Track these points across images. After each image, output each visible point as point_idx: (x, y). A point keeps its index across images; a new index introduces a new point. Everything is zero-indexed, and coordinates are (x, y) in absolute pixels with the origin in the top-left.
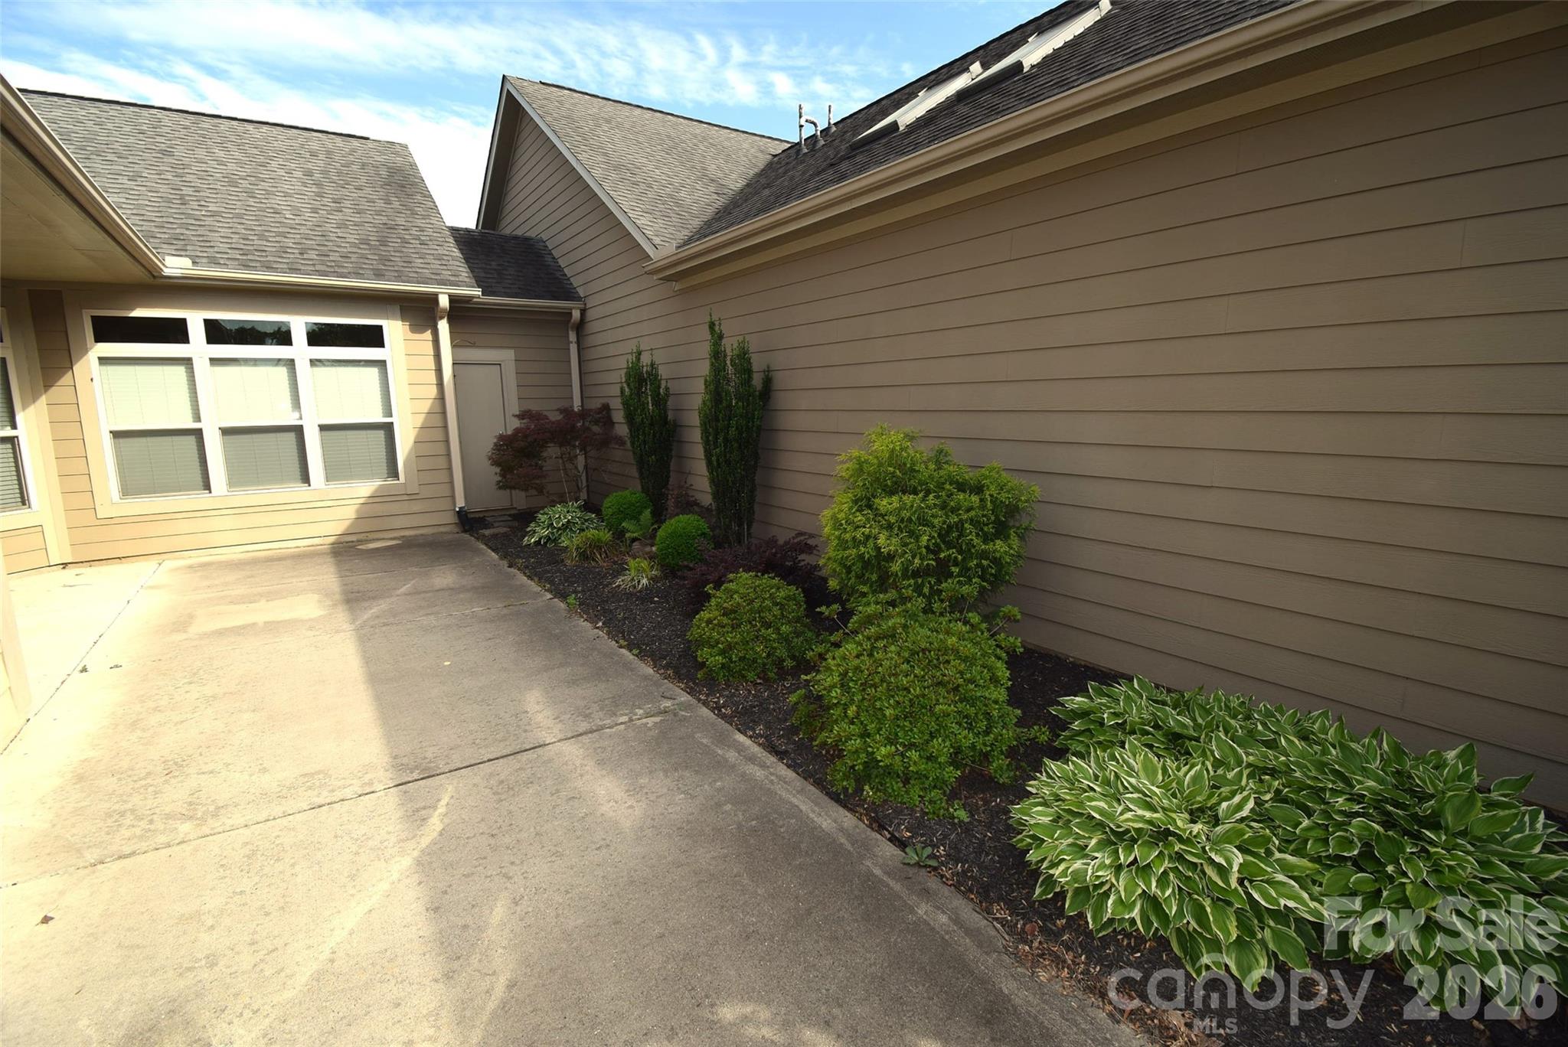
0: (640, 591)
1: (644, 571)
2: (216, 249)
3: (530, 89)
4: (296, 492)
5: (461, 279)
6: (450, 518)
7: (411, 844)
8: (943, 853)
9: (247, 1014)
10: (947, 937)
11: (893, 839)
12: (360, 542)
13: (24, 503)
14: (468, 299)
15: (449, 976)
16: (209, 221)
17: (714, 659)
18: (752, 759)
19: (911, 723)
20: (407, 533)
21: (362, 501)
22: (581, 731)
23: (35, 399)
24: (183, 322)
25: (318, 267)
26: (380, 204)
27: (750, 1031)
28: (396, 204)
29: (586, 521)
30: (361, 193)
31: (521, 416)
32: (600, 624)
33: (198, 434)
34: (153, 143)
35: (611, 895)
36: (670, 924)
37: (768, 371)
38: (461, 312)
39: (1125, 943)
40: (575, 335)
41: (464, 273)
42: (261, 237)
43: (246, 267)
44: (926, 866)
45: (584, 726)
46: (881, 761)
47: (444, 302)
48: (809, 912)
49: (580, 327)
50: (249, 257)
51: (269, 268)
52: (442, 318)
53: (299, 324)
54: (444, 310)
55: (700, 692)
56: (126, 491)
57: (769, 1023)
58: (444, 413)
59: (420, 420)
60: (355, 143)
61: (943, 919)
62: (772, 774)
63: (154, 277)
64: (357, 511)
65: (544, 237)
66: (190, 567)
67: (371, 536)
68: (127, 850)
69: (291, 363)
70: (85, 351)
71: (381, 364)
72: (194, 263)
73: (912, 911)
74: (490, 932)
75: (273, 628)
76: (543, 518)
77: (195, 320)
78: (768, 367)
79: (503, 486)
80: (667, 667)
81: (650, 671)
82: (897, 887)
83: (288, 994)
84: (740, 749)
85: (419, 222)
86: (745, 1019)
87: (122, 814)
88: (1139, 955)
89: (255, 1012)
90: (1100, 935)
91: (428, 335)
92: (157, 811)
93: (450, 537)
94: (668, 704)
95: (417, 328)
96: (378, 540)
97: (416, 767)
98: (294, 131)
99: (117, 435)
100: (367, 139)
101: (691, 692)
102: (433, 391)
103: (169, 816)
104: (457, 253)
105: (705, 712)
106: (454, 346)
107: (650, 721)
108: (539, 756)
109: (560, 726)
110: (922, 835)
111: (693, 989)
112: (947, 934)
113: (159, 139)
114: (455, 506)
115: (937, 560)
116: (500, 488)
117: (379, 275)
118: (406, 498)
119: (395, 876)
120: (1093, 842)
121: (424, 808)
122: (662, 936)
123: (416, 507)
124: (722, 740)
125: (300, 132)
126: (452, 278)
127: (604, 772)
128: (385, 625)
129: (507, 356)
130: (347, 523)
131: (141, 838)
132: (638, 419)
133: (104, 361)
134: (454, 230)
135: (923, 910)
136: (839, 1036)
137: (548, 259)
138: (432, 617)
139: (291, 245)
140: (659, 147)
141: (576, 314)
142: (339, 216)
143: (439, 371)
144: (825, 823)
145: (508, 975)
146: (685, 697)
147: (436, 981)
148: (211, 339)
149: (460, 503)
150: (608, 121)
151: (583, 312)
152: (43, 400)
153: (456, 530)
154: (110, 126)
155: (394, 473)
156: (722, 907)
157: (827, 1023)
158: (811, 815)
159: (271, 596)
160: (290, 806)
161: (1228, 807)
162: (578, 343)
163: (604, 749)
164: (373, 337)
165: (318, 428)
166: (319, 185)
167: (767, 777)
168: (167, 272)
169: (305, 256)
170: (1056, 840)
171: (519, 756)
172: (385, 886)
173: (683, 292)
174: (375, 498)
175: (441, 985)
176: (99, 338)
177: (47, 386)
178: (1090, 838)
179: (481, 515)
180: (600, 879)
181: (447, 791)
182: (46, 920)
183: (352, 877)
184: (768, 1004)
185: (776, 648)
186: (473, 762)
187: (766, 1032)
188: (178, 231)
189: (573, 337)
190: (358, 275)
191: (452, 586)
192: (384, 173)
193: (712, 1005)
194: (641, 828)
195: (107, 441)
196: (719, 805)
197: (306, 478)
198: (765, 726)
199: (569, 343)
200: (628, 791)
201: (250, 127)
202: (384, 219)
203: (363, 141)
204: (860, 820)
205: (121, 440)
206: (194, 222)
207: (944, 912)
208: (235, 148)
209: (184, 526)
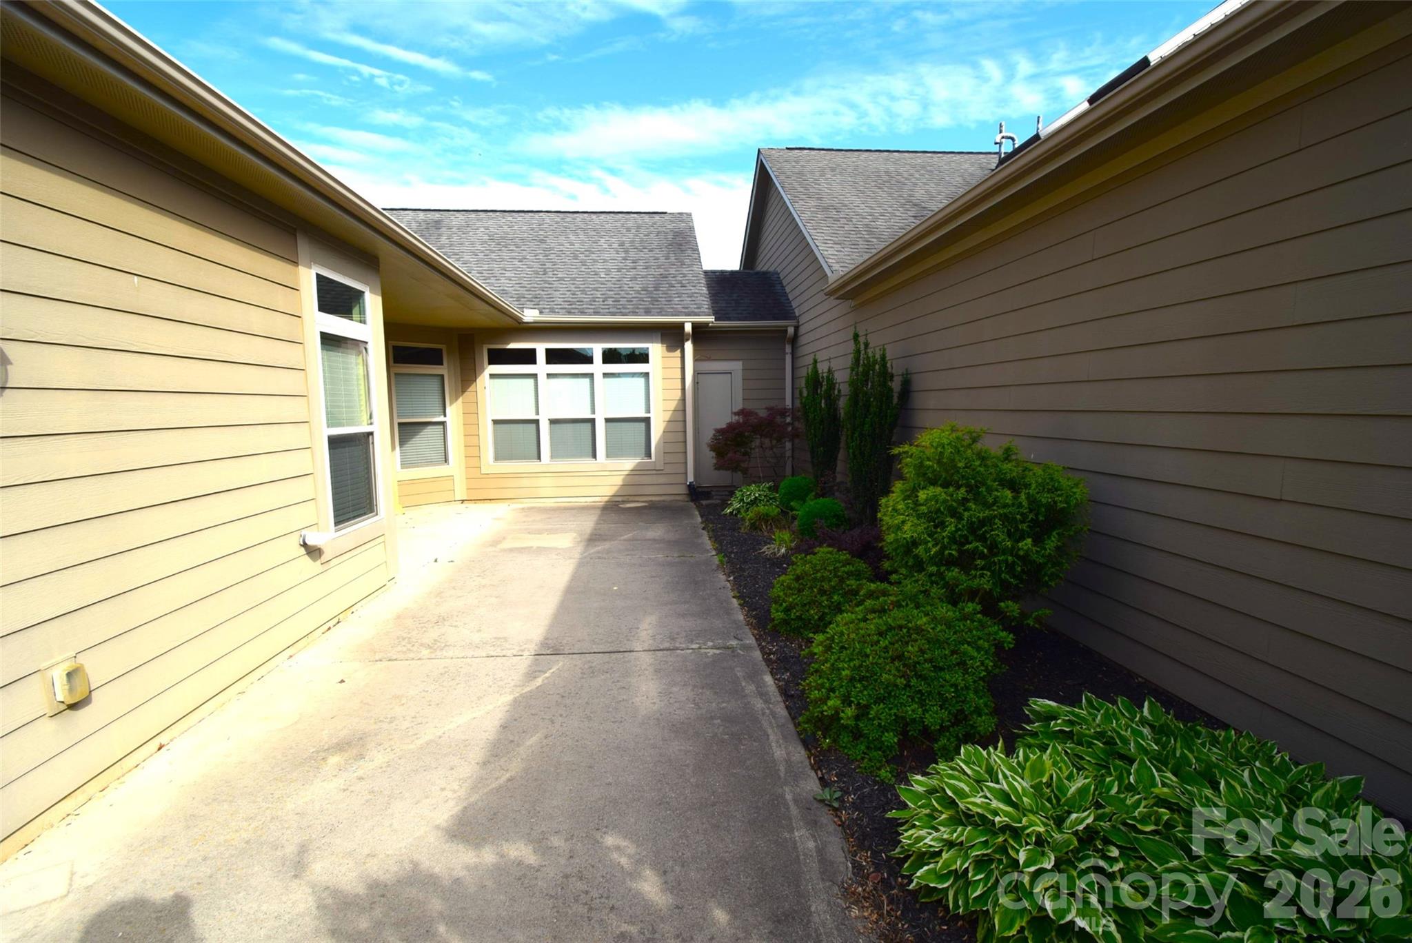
0: (778, 558)
1: (786, 543)
2: (556, 303)
3: (776, 155)
4: (586, 464)
5: (702, 310)
6: (683, 490)
7: (519, 689)
8: (851, 800)
9: (389, 750)
10: (802, 857)
11: (821, 779)
12: (623, 502)
13: (446, 461)
14: (706, 325)
15: (485, 763)
16: (556, 284)
17: (777, 614)
18: (762, 694)
19: (863, 686)
20: (654, 498)
21: (626, 473)
22: (662, 647)
23: (456, 400)
24: (533, 351)
25: (611, 310)
26: (662, 260)
27: (615, 856)
28: (673, 259)
29: (771, 499)
30: (651, 254)
31: (742, 412)
32: (732, 578)
33: (537, 422)
34: (537, 236)
35: (600, 751)
36: (620, 779)
37: (907, 374)
38: (701, 334)
39: (941, 915)
40: (790, 346)
41: (706, 304)
42: (584, 292)
43: (569, 313)
44: (830, 806)
45: (666, 645)
46: (826, 711)
47: (688, 328)
48: (714, 804)
49: (794, 340)
50: (573, 306)
51: (582, 313)
52: (687, 340)
53: (597, 349)
54: (688, 334)
55: (764, 640)
56: (497, 458)
57: (630, 857)
58: (684, 411)
59: (668, 416)
60: (657, 217)
61: (811, 845)
62: (768, 708)
63: (519, 323)
64: (624, 480)
65: (779, 270)
66: (523, 509)
67: (631, 498)
68: (394, 657)
69: (591, 376)
70: (483, 370)
71: (646, 375)
72: (541, 313)
73: (791, 831)
74: (522, 748)
75: (540, 550)
76: (738, 494)
77: (541, 348)
78: (907, 370)
79: (718, 467)
80: (755, 617)
81: (741, 617)
82: (794, 811)
83: (412, 747)
84: (760, 685)
85: (685, 271)
86: (618, 848)
87: (404, 639)
88: (945, 928)
89: (392, 750)
90: (923, 900)
91: (678, 353)
92: (419, 641)
93: (681, 503)
94: (734, 643)
95: (671, 349)
96: (638, 501)
97: (553, 647)
98: (620, 215)
99: (496, 422)
100: (665, 213)
101: (759, 639)
102: (678, 394)
103: (422, 645)
104: (705, 291)
105: (757, 654)
106: (696, 360)
107: (711, 652)
108: (624, 657)
109: (651, 642)
110: (844, 782)
111: (602, 820)
112: (804, 855)
113: (541, 233)
114: (687, 480)
115: (961, 552)
116: (716, 469)
117: (648, 312)
118: (654, 472)
119: (499, 703)
120: (943, 816)
121: (539, 671)
122: (610, 784)
123: (662, 479)
124: (753, 676)
125: (623, 215)
126: (696, 310)
127: (655, 677)
128: (599, 558)
129: (736, 366)
130: (616, 488)
131: (404, 652)
132: (811, 416)
133: (492, 376)
134: (706, 272)
135: (800, 833)
136: (665, 882)
137: (778, 287)
138: (629, 557)
139: (599, 296)
140: (873, 184)
141: (791, 330)
142: (633, 272)
143: (683, 379)
144: (778, 753)
145: (513, 773)
146: (751, 640)
147: (478, 764)
148: (549, 361)
149: (691, 479)
150: (833, 169)
151: (797, 328)
152: (460, 400)
153: (686, 499)
154: (516, 227)
155: (648, 455)
156: (660, 781)
157: (665, 872)
158: (773, 744)
159: (551, 531)
160: (478, 653)
161: (1077, 818)
162: (793, 354)
163: (667, 662)
164: (642, 358)
165: (604, 421)
166: (626, 252)
167: (763, 709)
168: (526, 319)
169: (606, 303)
170: (919, 807)
171: (612, 655)
172: (490, 707)
173: (855, 309)
174: (635, 472)
175: (478, 767)
176: (491, 363)
177: (463, 392)
178: (943, 813)
179: (709, 490)
180: (601, 740)
181: (560, 663)
182: (342, 681)
183: (479, 698)
184: (638, 846)
185: (826, 614)
186: (585, 651)
187: (624, 861)
188: (538, 292)
189: (788, 349)
190: (635, 313)
191: (657, 538)
192: (670, 237)
193: (605, 833)
194: (649, 718)
195: (490, 425)
196: (712, 718)
197: (594, 456)
198: (791, 674)
199: (785, 354)
200: (660, 693)
201: (594, 216)
202: (662, 271)
203: (663, 215)
204: (809, 758)
205: (498, 426)
206: (547, 285)
207: (815, 841)
208: (582, 233)
209: (525, 482)
